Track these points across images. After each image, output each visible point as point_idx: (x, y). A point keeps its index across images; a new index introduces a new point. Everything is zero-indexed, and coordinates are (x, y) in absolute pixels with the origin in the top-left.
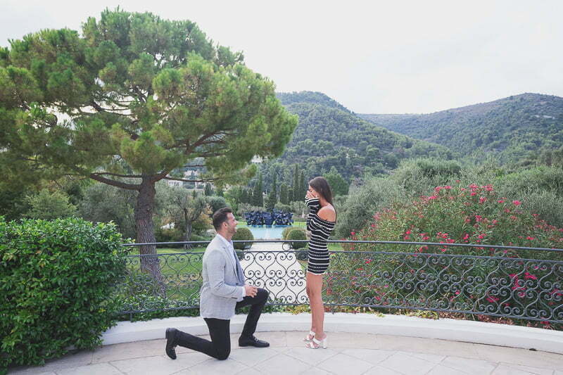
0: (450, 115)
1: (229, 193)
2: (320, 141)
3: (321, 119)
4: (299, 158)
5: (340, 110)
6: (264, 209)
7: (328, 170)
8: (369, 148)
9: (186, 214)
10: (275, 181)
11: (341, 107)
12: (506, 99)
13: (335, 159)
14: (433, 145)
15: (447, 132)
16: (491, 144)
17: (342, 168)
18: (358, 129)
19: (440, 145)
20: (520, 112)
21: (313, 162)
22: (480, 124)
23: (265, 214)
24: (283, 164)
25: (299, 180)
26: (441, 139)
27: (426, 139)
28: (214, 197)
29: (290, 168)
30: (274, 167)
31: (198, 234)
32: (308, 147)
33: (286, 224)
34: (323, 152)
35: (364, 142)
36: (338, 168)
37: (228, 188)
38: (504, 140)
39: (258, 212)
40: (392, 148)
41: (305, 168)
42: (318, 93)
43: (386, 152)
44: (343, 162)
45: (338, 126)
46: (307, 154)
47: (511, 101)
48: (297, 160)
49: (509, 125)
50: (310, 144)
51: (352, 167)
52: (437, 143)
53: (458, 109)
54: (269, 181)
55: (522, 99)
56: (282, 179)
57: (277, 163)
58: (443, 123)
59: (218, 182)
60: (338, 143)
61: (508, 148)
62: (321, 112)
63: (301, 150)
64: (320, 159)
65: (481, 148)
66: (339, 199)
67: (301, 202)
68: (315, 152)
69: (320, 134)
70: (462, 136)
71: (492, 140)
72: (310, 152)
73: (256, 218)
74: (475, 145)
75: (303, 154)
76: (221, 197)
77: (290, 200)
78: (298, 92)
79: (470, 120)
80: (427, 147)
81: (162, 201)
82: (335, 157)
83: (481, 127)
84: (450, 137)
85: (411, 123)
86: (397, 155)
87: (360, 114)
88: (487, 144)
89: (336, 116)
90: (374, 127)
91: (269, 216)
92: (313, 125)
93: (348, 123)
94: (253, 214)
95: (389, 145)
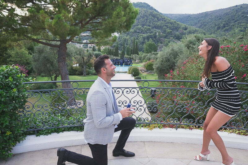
0: (206, 14)
1: (103, 50)
2: (145, 27)
3: (146, 16)
4: (135, 34)
5: (155, 11)
6: (119, 58)
7: (148, 40)
8: (168, 30)
9: (83, 60)
10: (124, 45)
11: (155, 10)
12: (234, 7)
13: (152, 35)
14: (197, 29)
15: (204, 23)
16: (224, 29)
17: (154, 39)
18: (163, 21)
19: (200, 29)
20: (240, 13)
21: (142, 37)
22: (220, 19)
23: (120, 60)
24: (128, 37)
25: (135, 45)
26: (201, 26)
27: (194, 26)
28: (97, 52)
29: (131, 39)
30: (124, 38)
31: (89, 69)
32: (139, 29)
33: (129, 64)
34: (146, 32)
35: (166, 27)
36: (153, 40)
37: (103, 48)
38: (230, 27)
39: (117, 59)
40: (178, 30)
41: (138, 39)
42: (144, 3)
43: (175, 32)
44: (155, 37)
45: (153, 19)
46: (139, 32)
47: (236, 8)
48: (134, 36)
49: (233, 20)
50: (140, 28)
51: (159, 39)
52: (199, 28)
53: (210, 12)
54: (122, 45)
55: (241, 7)
56: (127, 44)
57: (125, 37)
58: (202, 19)
59: (98, 44)
60: (153, 28)
61: (232, 31)
62: (146, 12)
63: (136, 31)
64: (145, 35)
65: (219, 31)
66: (154, 54)
67: (136, 55)
68: (142, 32)
69: (145, 23)
70: (211, 25)
71: (225, 27)
72: (140, 31)
73: (116, 62)
74: (216, 29)
75: (137, 33)
76: (100, 52)
77: (131, 54)
78: (135, 3)
79: (215, 17)
80: (195, 30)
81: (71, 54)
82: (152, 34)
83: (220, 20)
84: (205, 25)
85: (188, 18)
86: (180, 34)
87: (164, 14)
88: (222, 29)
89: (153, 15)
90: (170, 20)
91: (121, 61)
92: (142, 19)
93: (158, 18)
94: (114, 60)
95: (177, 29)
